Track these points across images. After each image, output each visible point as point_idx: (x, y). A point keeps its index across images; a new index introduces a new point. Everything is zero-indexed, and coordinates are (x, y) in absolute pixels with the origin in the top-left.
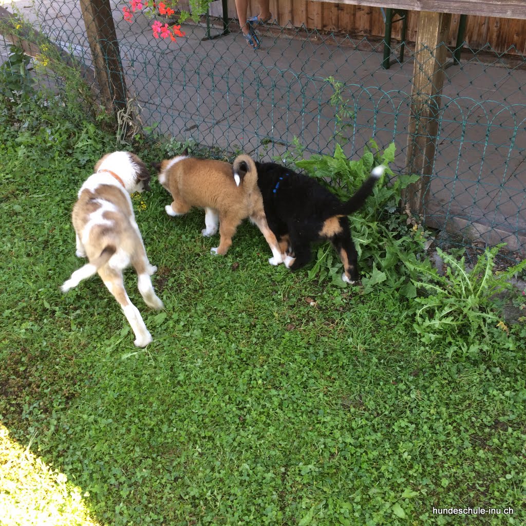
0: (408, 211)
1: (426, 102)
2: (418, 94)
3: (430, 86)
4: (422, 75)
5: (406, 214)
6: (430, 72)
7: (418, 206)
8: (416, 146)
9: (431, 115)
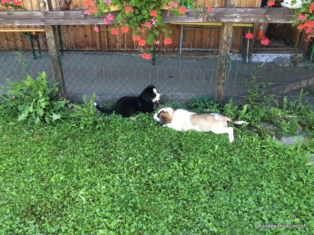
0: (60, 95)
1: (55, 55)
2: (52, 53)
3: (55, 50)
4: (51, 47)
5: (60, 96)
6: (54, 45)
7: (63, 93)
8: (56, 71)
9: (58, 60)
